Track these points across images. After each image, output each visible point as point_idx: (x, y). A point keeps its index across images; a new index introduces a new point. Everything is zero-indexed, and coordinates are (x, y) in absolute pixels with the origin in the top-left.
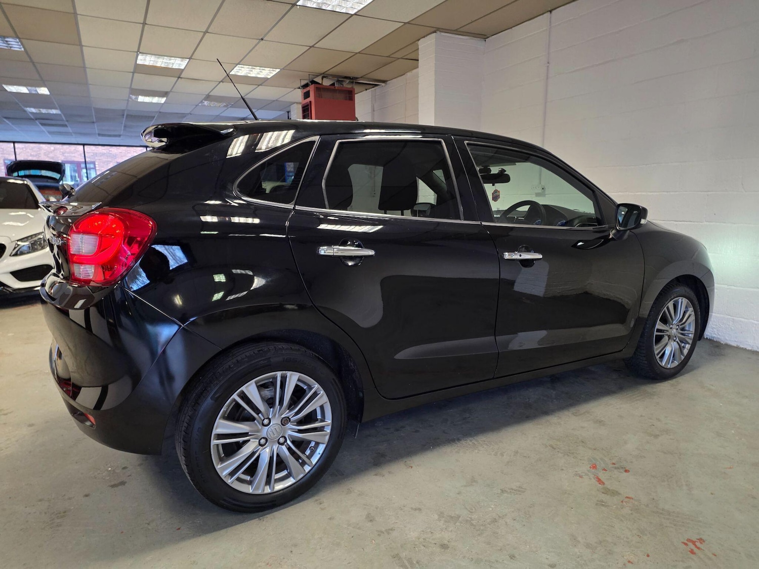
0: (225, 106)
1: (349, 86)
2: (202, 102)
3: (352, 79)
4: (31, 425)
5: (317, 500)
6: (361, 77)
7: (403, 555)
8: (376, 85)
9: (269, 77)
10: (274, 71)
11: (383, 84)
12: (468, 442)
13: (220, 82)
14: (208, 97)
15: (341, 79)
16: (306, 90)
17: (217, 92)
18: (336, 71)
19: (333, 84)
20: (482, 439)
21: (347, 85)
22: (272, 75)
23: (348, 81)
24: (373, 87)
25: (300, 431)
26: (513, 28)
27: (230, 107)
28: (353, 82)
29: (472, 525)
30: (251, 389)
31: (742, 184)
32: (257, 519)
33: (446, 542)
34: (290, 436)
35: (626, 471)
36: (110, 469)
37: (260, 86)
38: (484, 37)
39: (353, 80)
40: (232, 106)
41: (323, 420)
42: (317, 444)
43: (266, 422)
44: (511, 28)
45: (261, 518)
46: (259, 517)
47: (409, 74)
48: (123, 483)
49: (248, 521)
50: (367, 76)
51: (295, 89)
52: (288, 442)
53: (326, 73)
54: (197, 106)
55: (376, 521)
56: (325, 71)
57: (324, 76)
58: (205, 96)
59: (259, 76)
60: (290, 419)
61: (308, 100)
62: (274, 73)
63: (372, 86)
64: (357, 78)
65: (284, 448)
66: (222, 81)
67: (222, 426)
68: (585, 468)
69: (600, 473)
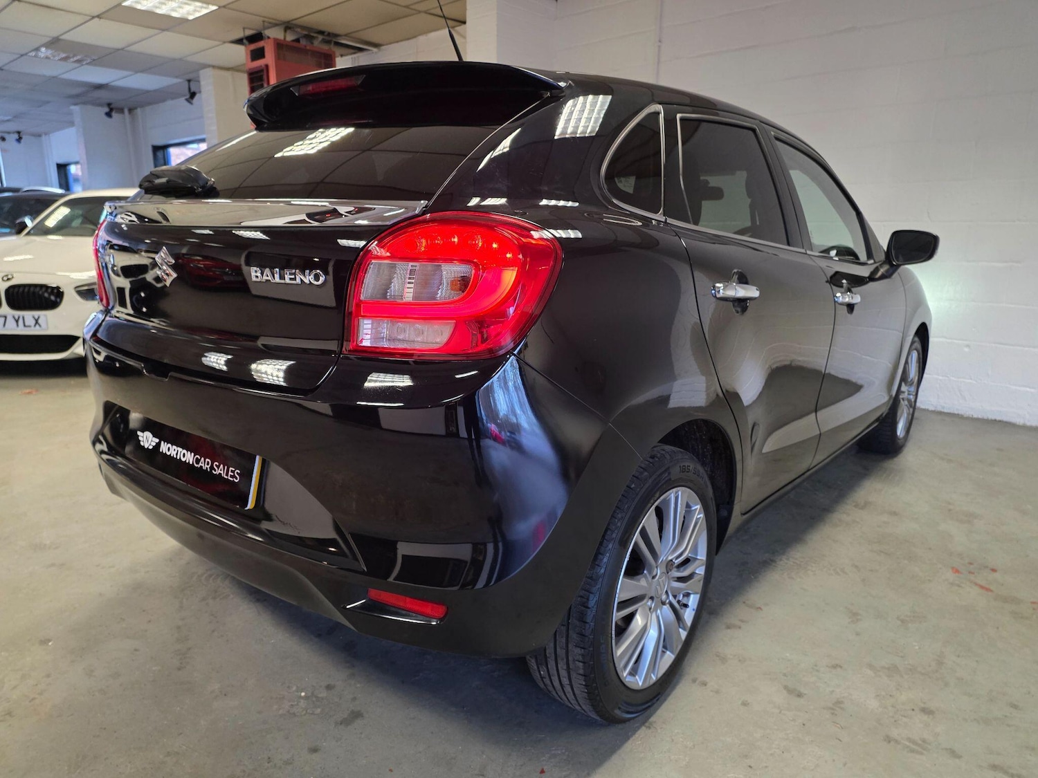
0: (78, 61)
1: (325, 47)
2: (37, 49)
3: (329, 34)
5: (694, 681)
6: (346, 35)
8: (361, 50)
9: (191, 18)
10: (202, 7)
11: (375, 50)
13: (93, 17)
14: (54, 43)
15: (310, 33)
16: (253, 46)
17: (83, 36)
18: (307, 21)
19: (297, 40)
20: (797, 554)
21: (318, 44)
22: (198, 15)
23: (321, 37)
24: (354, 53)
25: (679, 580)
27: (87, 64)
28: (328, 42)
30: (650, 521)
34: (673, 589)
35: (994, 570)
36: (303, 694)
37: (166, 33)
39: (331, 38)
40: (94, 63)
41: (695, 559)
47: (422, 38)
48: (356, 715)
50: (353, 35)
51: (224, 42)
52: (671, 598)
53: (294, 22)
54: (22, 56)
55: (805, 694)
56: (293, 18)
57: (288, 26)
58: (49, 39)
59: (174, 14)
60: (675, 563)
61: (260, 63)
62: (205, 11)
63: (352, 51)
64: (336, 36)
65: (667, 608)
66: (98, 16)
68: (950, 575)
69: (972, 577)
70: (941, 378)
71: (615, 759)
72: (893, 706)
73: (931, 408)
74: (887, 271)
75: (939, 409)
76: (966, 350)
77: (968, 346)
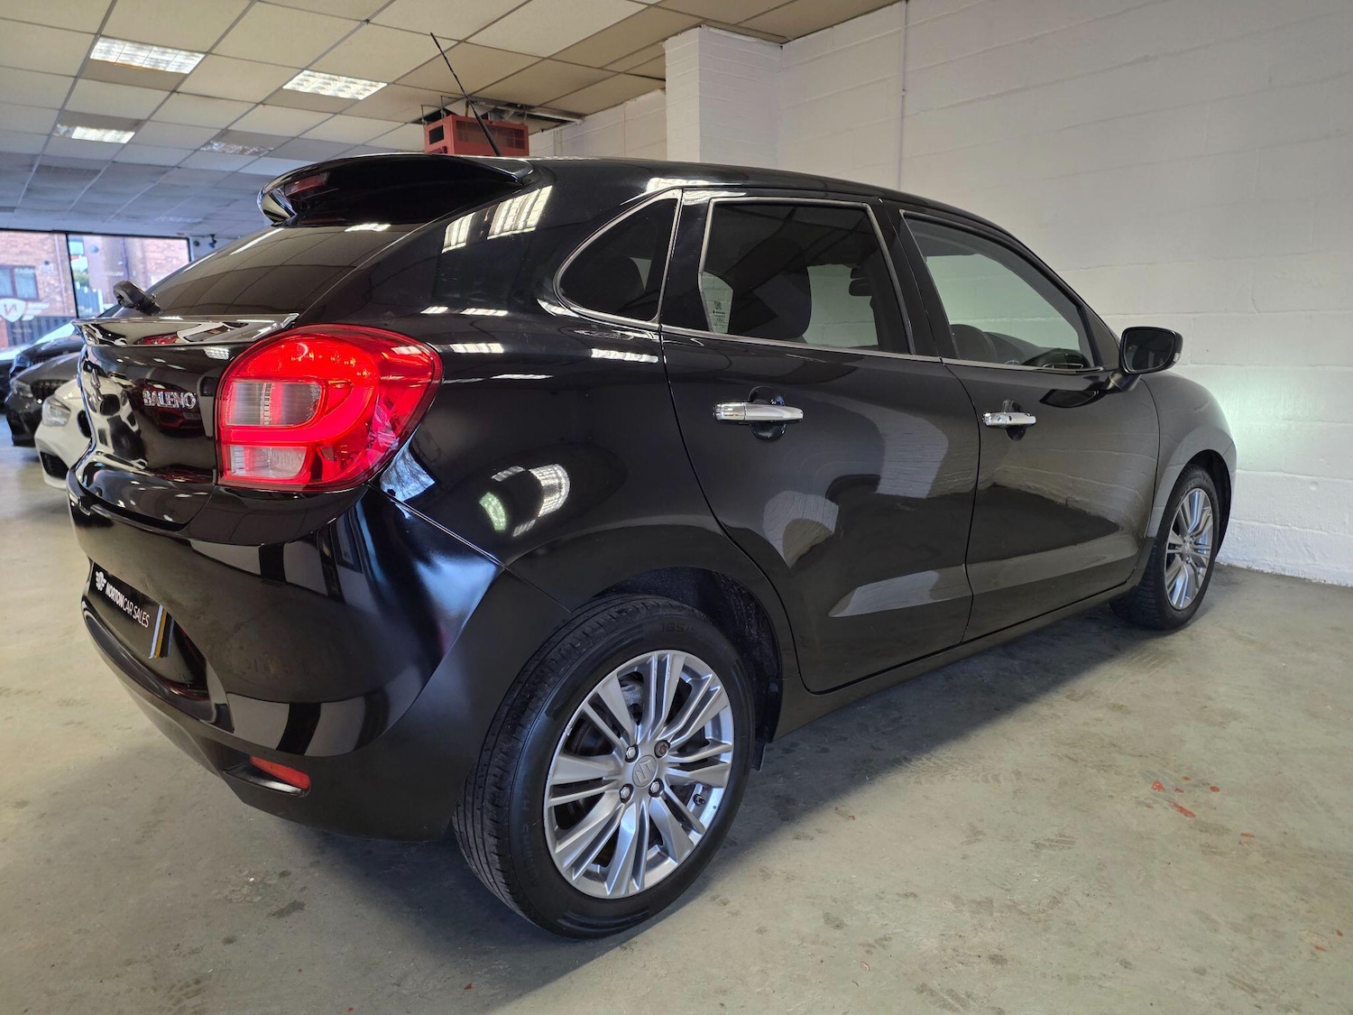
0: (254, 153)
1: (517, 122)
2: (208, 143)
3: (522, 107)
4: (22, 804)
5: (714, 898)
6: (540, 106)
7: (934, 984)
8: (564, 122)
9: (361, 98)
10: (371, 86)
11: (578, 121)
12: (924, 763)
13: (257, 104)
14: (224, 135)
15: (500, 107)
16: (433, 126)
17: (247, 125)
18: (493, 92)
19: (485, 116)
20: (946, 754)
21: (509, 119)
22: (367, 94)
23: (512, 111)
24: (557, 126)
25: (684, 767)
26: (835, 27)
27: (265, 156)
28: (521, 115)
29: (1021, 913)
30: (611, 690)
31: (1253, 300)
32: (618, 948)
33: (996, 951)
34: (669, 777)
35: (1214, 789)
36: (252, 879)
37: (338, 116)
38: (781, 40)
39: (523, 110)
40: (271, 154)
41: (717, 743)
42: (708, 788)
43: (630, 753)
44: (832, 26)
45: (624, 945)
46: (620, 943)
47: (629, 103)
48: (297, 906)
49: (602, 955)
50: (549, 105)
51: (406, 123)
52: (667, 789)
53: (476, 95)
54: (196, 151)
55: (847, 925)
56: (475, 90)
57: (471, 100)
58: (218, 131)
59: (341, 95)
60: (669, 745)
61: (439, 145)
62: (374, 90)
63: (554, 124)
64: (530, 107)
65: (659, 801)
66: (262, 103)
67: (564, 769)
68: (1146, 791)
69: (1176, 797)
70: (1279, 527)
71: (563, 982)
72: (954, 950)
73: (1267, 570)
74: (1119, 382)
75: (1279, 571)
76: (1313, 488)
77: (1315, 483)
